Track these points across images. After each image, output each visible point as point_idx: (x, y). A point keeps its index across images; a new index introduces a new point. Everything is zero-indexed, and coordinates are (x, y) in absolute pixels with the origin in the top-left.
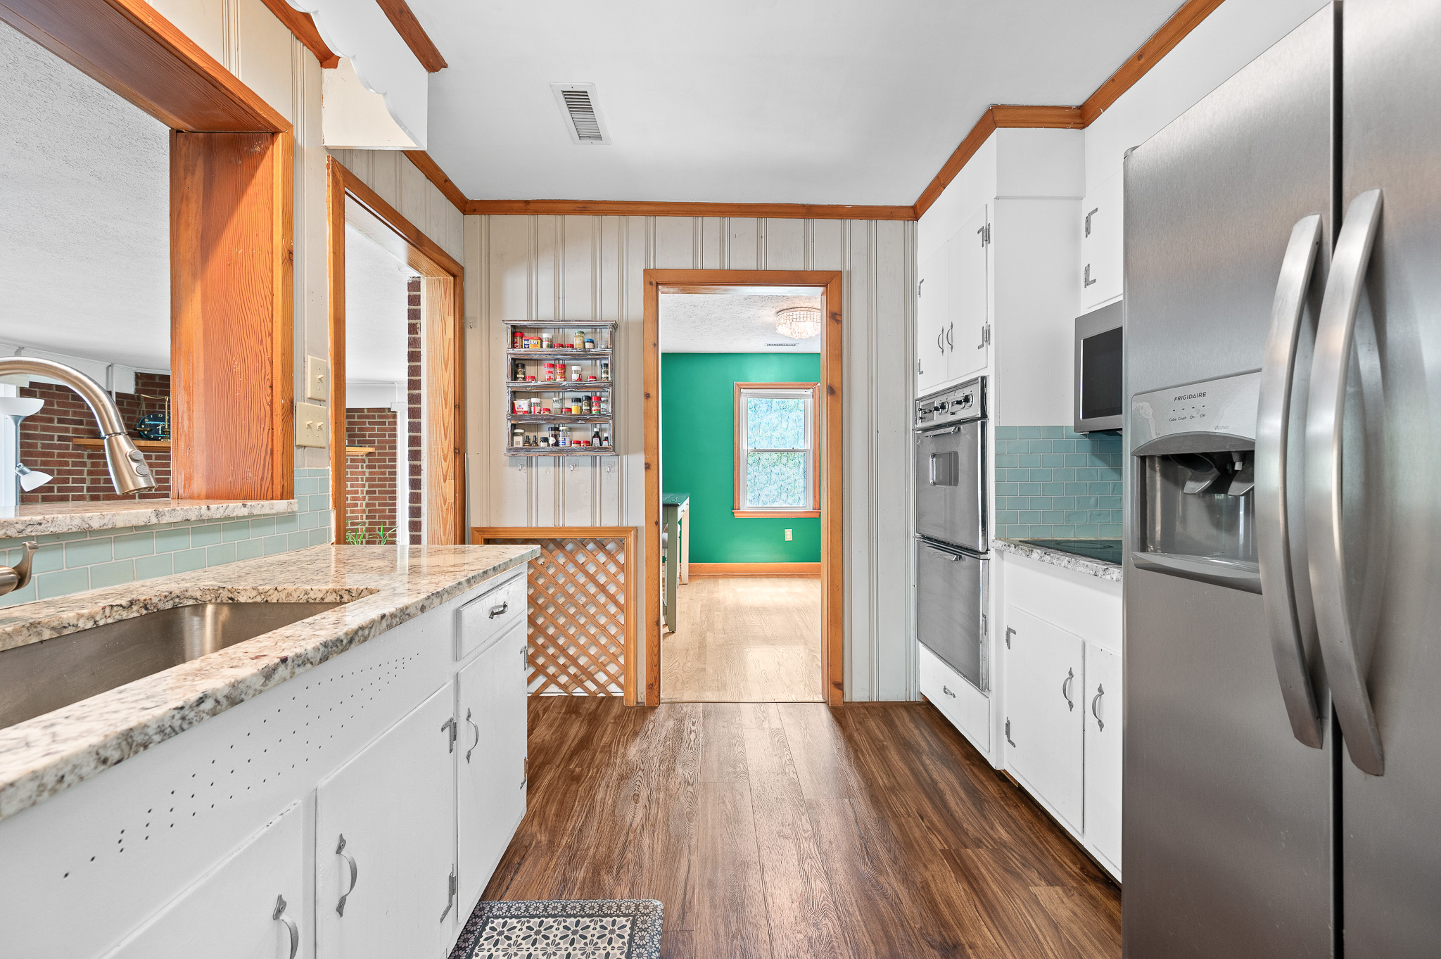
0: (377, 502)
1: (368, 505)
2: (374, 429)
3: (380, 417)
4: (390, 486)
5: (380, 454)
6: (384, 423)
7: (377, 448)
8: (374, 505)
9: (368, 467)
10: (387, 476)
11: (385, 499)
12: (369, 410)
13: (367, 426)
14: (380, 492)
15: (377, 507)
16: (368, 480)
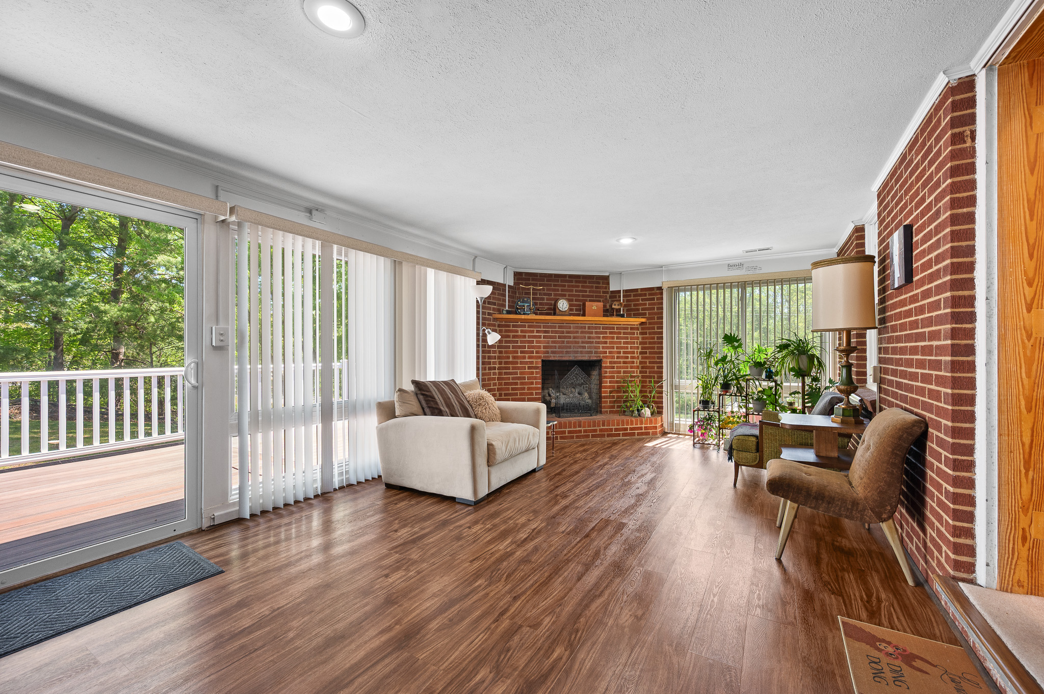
0: (648, 361)
1: (641, 363)
2: (645, 304)
3: (650, 295)
4: (658, 348)
5: (650, 323)
6: (653, 299)
7: (648, 319)
8: (646, 363)
9: (641, 334)
10: (656, 340)
11: (654, 358)
12: (642, 289)
13: (641, 302)
14: (650, 353)
15: (648, 365)
16: (641, 343)
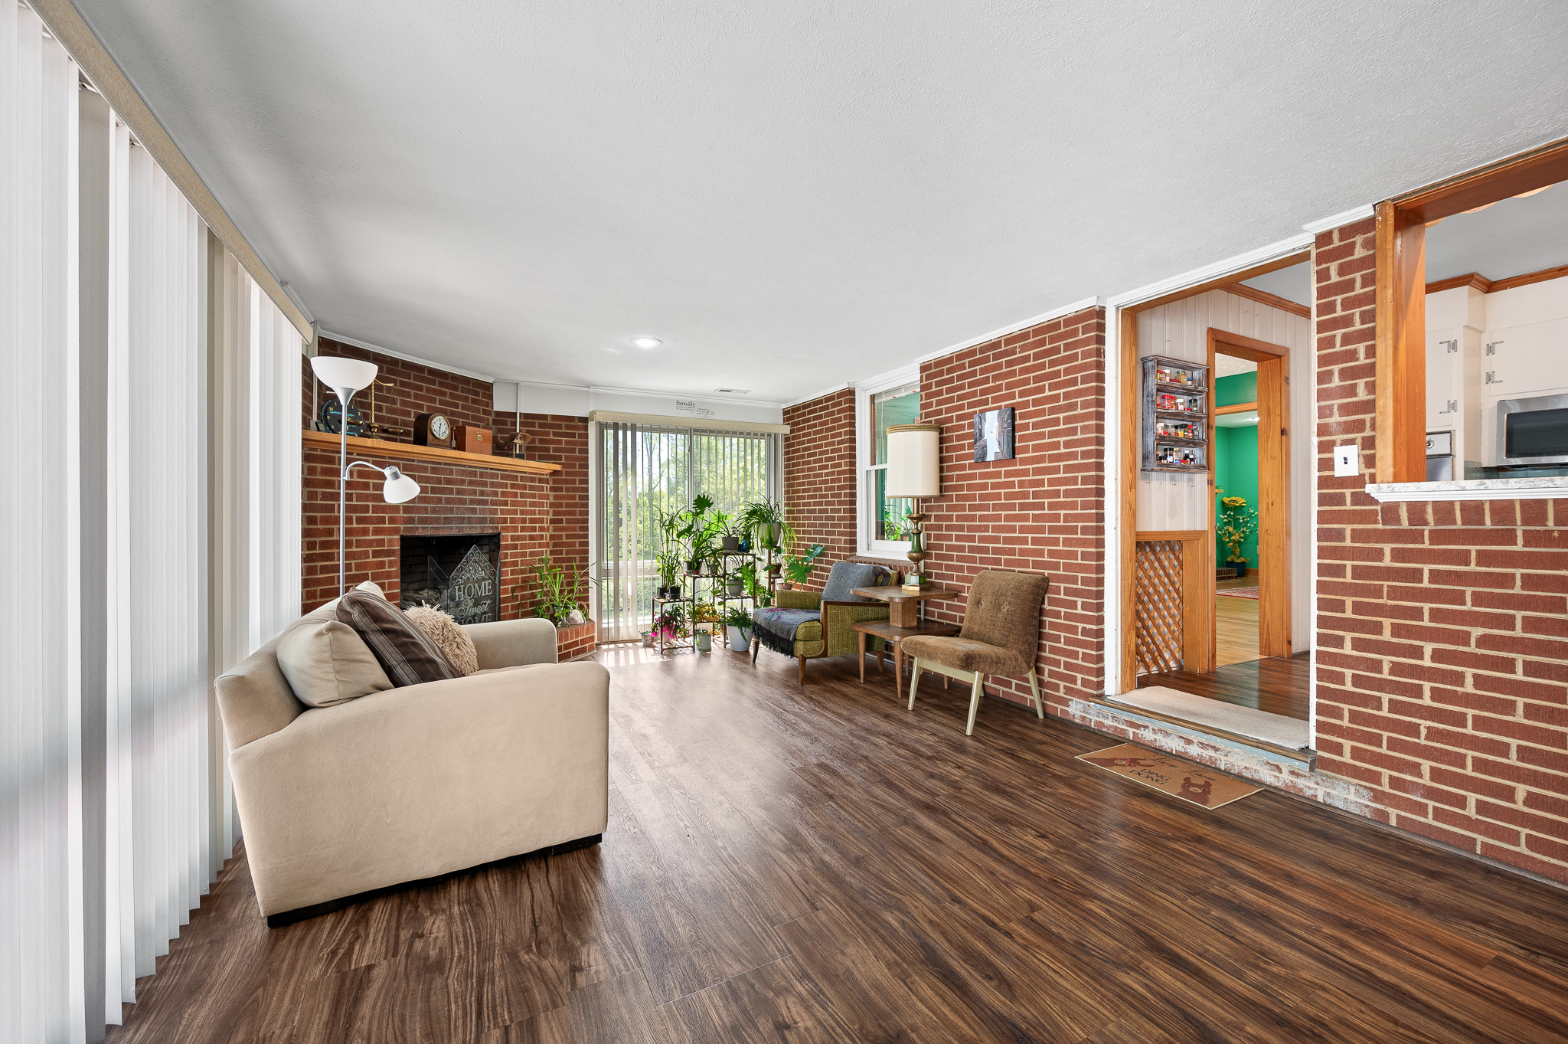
0: (564, 534)
1: (552, 537)
2: (560, 442)
3: (567, 427)
4: (581, 513)
5: (568, 474)
6: (573, 435)
7: (564, 466)
8: (561, 537)
9: (553, 489)
10: (577, 501)
11: (574, 529)
12: (554, 417)
13: (552, 437)
14: (568, 521)
15: (564, 540)
16: (552, 505)
